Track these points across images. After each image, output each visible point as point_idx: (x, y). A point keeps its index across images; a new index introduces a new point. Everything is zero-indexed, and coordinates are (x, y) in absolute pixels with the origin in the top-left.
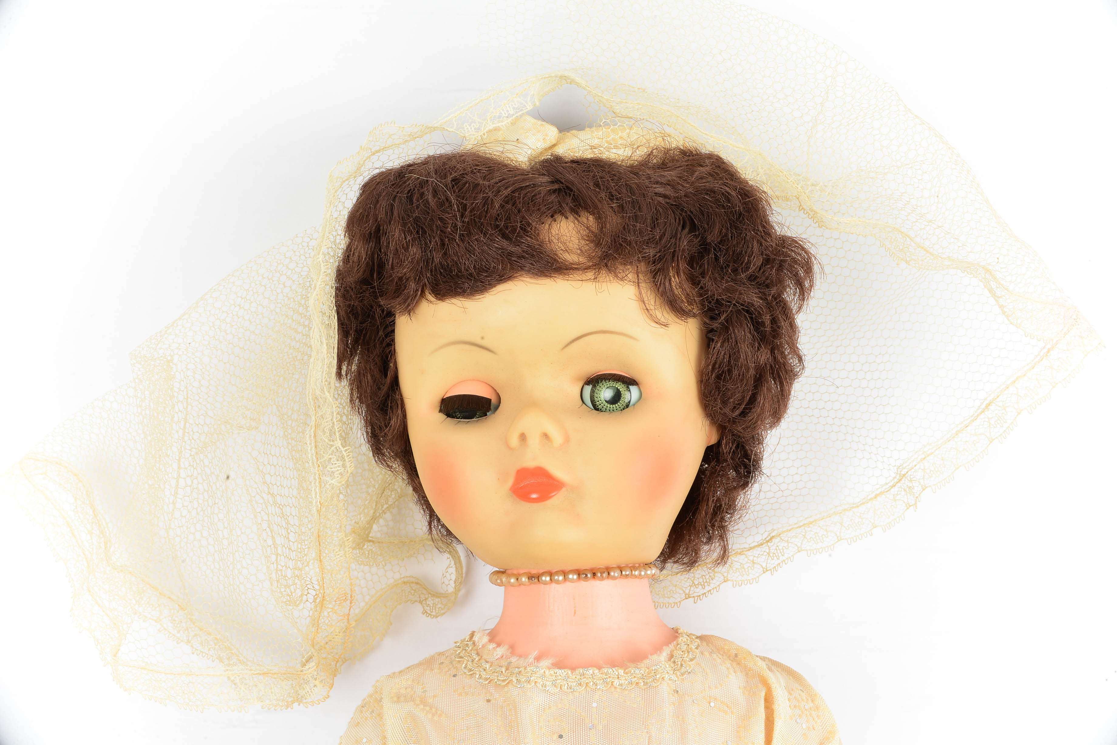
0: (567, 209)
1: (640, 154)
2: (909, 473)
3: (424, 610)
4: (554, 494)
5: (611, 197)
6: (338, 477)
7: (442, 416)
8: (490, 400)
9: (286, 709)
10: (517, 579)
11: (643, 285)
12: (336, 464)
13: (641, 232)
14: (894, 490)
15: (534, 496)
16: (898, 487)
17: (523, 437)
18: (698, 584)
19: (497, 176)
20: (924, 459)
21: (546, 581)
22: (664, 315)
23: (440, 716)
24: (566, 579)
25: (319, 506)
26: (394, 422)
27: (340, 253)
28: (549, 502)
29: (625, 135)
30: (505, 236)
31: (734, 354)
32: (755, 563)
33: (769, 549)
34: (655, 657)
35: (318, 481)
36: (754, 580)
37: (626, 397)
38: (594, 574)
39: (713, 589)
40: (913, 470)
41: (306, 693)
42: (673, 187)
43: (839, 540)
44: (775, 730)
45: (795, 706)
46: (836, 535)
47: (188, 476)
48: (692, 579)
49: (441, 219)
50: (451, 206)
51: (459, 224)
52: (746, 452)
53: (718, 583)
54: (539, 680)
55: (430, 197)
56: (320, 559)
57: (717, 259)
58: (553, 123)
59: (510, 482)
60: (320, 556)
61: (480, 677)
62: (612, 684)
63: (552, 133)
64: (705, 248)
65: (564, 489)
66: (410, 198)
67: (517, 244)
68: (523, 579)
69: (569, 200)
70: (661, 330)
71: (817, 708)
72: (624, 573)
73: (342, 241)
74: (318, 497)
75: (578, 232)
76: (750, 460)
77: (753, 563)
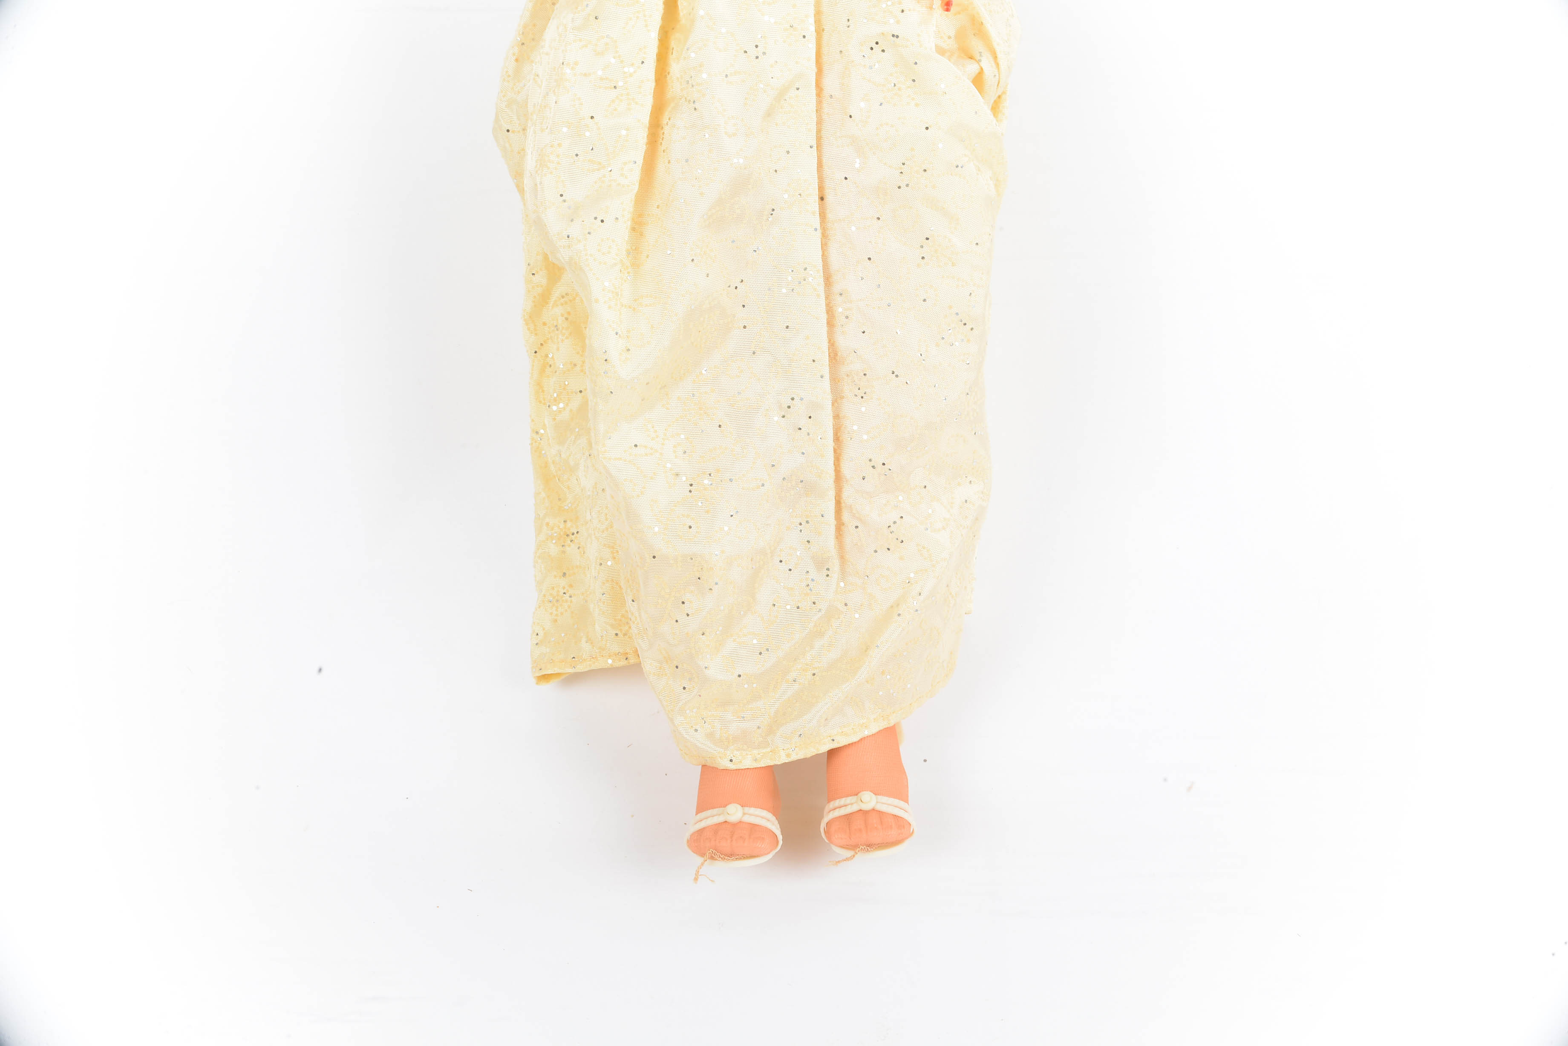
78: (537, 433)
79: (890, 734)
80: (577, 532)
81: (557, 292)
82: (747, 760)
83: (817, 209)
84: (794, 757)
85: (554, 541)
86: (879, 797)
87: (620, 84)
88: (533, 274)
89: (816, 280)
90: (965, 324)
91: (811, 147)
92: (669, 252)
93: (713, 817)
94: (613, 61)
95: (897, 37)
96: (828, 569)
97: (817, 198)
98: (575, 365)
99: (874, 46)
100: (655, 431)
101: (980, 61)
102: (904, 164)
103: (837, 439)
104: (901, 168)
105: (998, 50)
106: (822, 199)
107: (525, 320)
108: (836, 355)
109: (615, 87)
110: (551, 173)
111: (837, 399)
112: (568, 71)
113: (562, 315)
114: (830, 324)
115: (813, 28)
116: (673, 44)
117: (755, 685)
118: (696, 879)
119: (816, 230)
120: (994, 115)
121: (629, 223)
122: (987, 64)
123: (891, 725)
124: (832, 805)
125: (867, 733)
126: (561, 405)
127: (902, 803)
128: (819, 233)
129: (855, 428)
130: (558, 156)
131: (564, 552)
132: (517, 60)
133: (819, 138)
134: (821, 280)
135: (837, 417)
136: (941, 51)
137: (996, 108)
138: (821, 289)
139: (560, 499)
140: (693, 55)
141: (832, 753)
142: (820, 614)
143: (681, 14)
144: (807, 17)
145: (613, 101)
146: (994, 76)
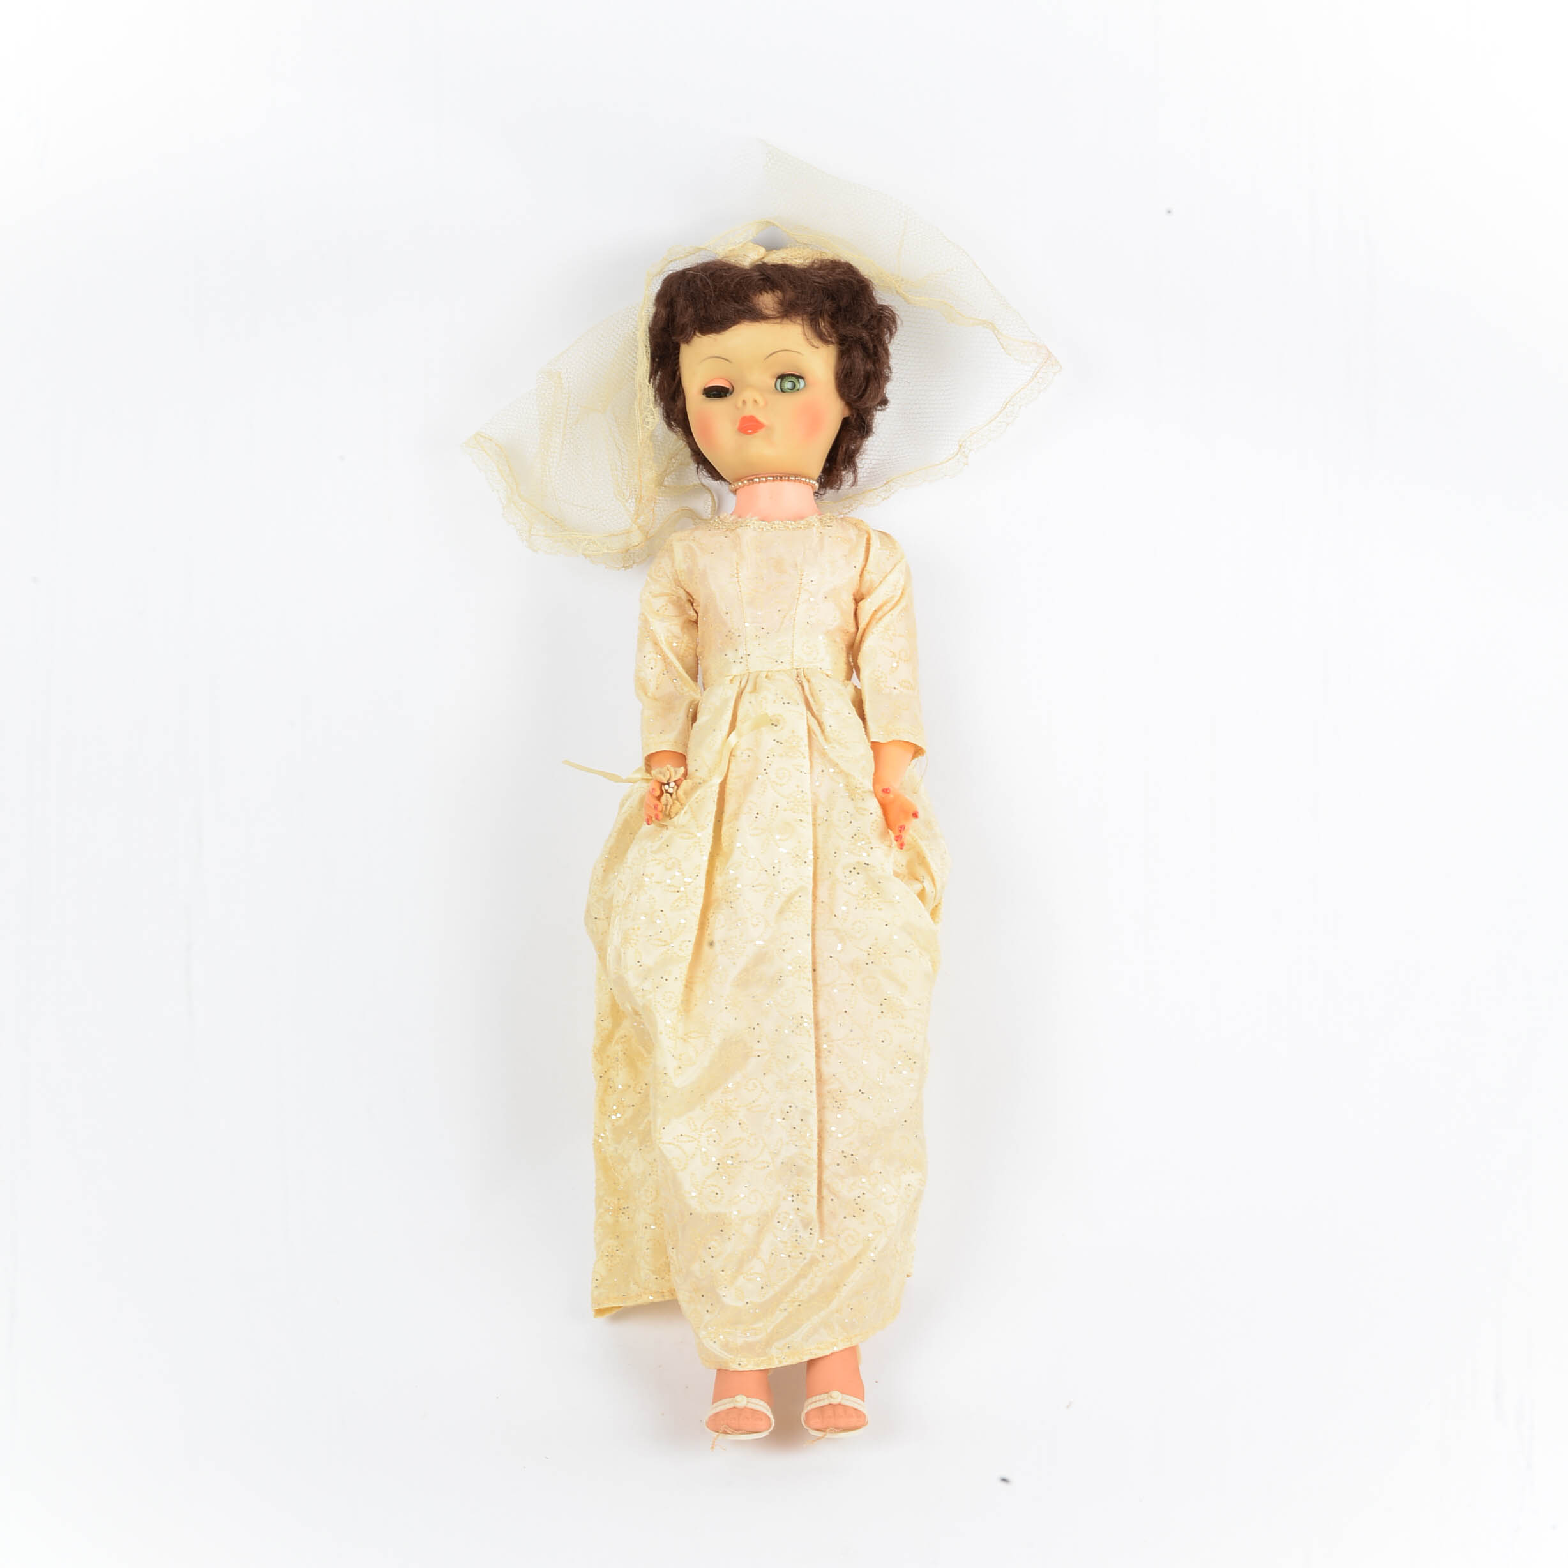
0: (768, 288)
1: (808, 262)
2: (964, 444)
4: (759, 430)
5: (790, 282)
7: (704, 397)
8: (728, 389)
10: (742, 484)
11: (805, 326)
13: (804, 299)
15: (750, 431)
16: (960, 454)
17: (744, 402)
19: (733, 272)
20: (972, 435)
21: (756, 481)
22: (817, 342)
24: (767, 481)
25: (641, 440)
26: (679, 403)
27: (651, 315)
28: (756, 434)
29: (800, 252)
30: (735, 302)
31: (853, 364)
34: (811, 517)
37: (798, 386)
38: (781, 477)
40: (966, 442)
42: (824, 278)
44: (870, 553)
45: (883, 545)
49: (704, 293)
50: (709, 286)
51: (713, 295)
52: (862, 418)
54: (751, 526)
55: (698, 282)
57: (845, 316)
58: (762, 246)
59: (737, 425)
62: (788, 527)
63: (762, 251)
64: (839, 309)
65: (765, 428)
66: (688, 284)
67: (742, 305)
68: (745, 482)
69: (768, 284)
70: (815, 350)
71: (895, 548)
72: (797, 479)
73: (652, 310)
74: (641, 435)
75: (773, 300)
77: (877, 496)
78: (599, 1136)
79: (853, 1351)
80: (628, 1207)
81: (617, 1035)
82: (750, 1364)
83: (811, 977)
84: (785, 1363)
85: (610, 1213)
86: (844, 1395)
87: (682, 889)
88: (602, 1021)
89: (808, 1024)
90: (910, 1059)
91: (808, 935)
92: (711, 1002)
93: (725, 1405)
94: (678, 874)
95: (868, 864)
96: (811, 1229)
97: (811, 969)
98: (630, 1086)
99: (852, 870)
100: (695, 1126)
101: (923, 882)
102: (870, 949)
103: (820, 1137)
104: (868, 951)
105: (935, 874)
106: (814, 970)
107: (595, 1053)
108: (821, 1077)
109: (678, 891)
110: (632, 947)
111: (821, 1109)
112: (647, 880)
113: (621, 1051)
114: (818, 1056)
115: (811, 857)
116: (717, 864)
117: (757, 1311)
118: (712, 1447)
119: (810, 991)
120: (932, 919)
121: (684, 982)
122: (927, 884)
123: (854, 1345)
124: (810, 1400)
125: (836, 1349)
126: (619, 1115)
127: (860, 1401)
128: (811, 993)
129: (833, 1129)
130: (637, 936)
131: (617, 1221)
132: (604, 871)
133: (813, 930)
134: (813, 1025)
135: (820, 1121)
136: (897, 875)
137: (934, 914)
138: (812, 1032)
139: (615, 1184)
140: (732, 872)
141: (811, 1363)
142: (805, 1261)
143: (724, 845)
144: (808, 849)
145: (676, 901)
146: (933, 892)
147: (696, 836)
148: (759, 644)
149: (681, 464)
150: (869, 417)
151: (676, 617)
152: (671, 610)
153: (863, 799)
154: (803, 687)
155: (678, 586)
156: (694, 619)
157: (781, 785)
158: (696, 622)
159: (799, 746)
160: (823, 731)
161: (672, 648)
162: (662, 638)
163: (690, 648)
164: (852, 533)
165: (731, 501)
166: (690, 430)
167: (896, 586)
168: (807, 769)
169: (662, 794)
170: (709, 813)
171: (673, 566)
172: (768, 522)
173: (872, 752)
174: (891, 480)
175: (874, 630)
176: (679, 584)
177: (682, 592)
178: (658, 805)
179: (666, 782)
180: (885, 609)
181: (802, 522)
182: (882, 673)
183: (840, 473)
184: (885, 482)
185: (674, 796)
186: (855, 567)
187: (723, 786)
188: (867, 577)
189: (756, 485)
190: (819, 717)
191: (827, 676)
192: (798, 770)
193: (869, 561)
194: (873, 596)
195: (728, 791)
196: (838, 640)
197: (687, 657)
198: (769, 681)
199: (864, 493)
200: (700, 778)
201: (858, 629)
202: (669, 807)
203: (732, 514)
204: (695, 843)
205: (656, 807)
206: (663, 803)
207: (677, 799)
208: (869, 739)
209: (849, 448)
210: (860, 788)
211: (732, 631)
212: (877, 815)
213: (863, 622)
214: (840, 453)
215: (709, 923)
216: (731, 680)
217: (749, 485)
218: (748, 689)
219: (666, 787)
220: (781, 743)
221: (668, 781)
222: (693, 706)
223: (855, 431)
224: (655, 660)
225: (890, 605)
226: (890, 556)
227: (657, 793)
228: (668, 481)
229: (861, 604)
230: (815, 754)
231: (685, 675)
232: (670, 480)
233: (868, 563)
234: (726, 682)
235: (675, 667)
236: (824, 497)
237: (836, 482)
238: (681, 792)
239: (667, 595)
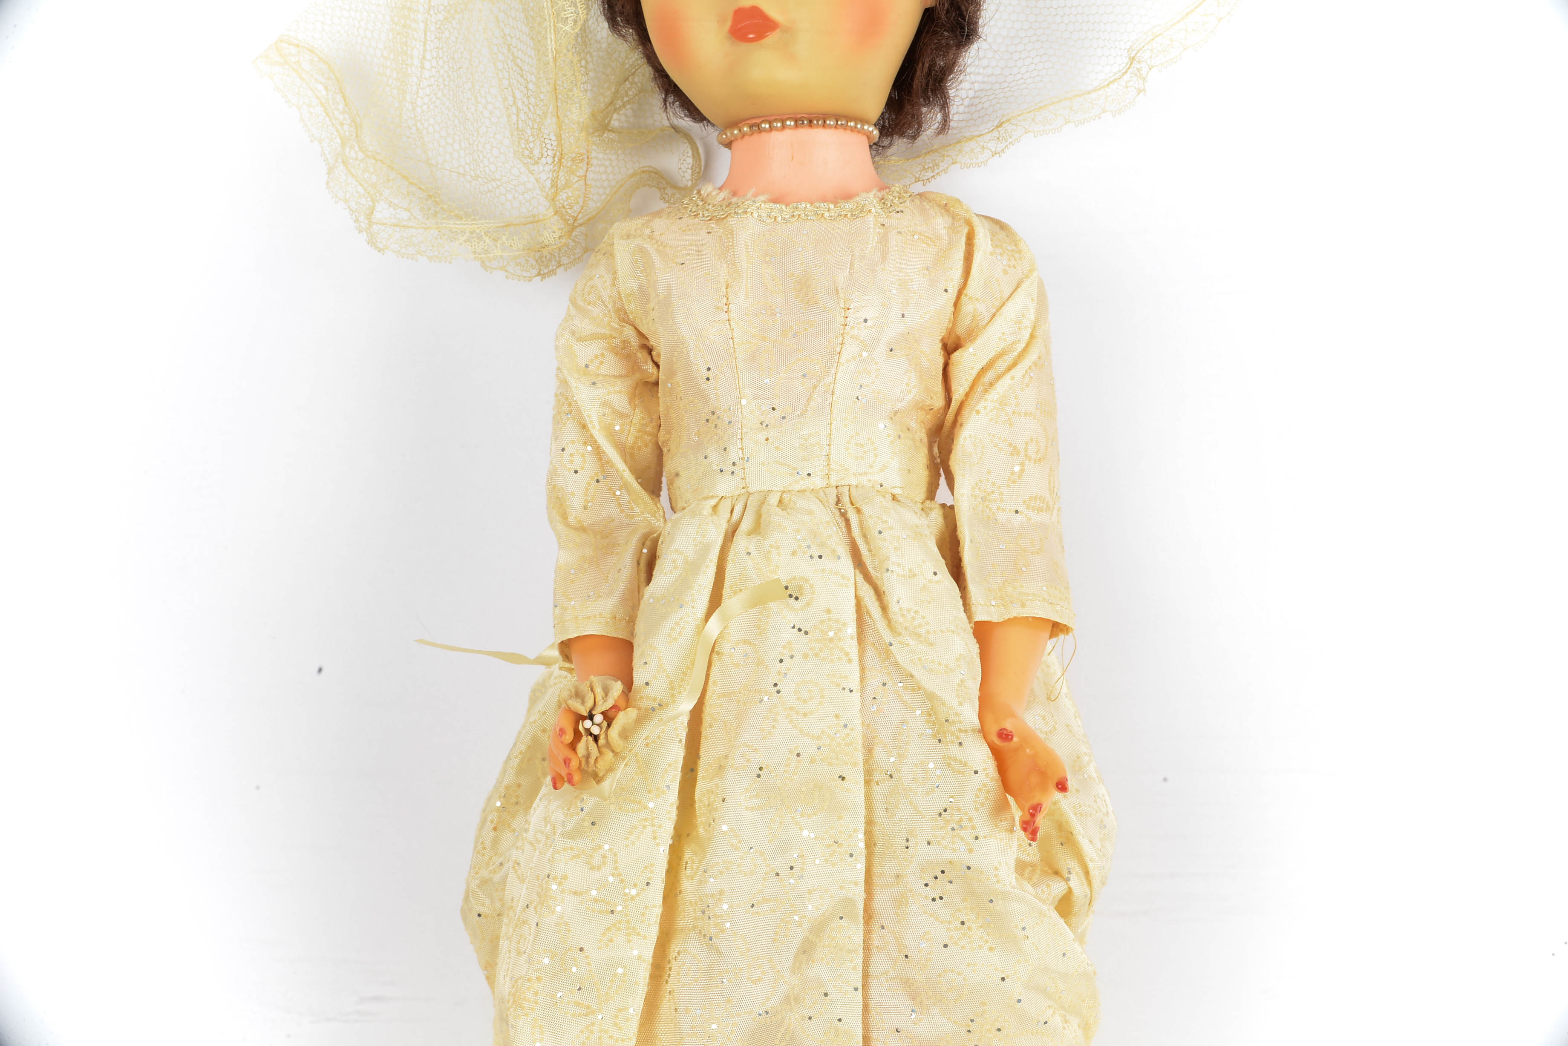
2: (1138, 55)
3: (662, 196)
4: (768, 34)
6: (571, 23)
9: (529, 281)
10: (740, 130)
12: (568, 10)
14: (1127, 77)
15: (751, 36)
16: (1131, 73)
18: (928, 168)
20: (1153, 39)
21: (765, 128)
23: (665, 247)
24: (784, 127)
25: (555, 52)
28: (764, 42)
32: (985, 148)
33: (999, 134)
34: (864, 195)
35: (553, 29)
36: (983, 164)
38: (811, 122)
39: (942, 171)
40: (1141, 51)
41: (545, 239)
43: (1066, 123)
44: (973, 263)
45: (997, 246)
46: (1065, 118)
47: (433, 58)
48: (923, 164)
52: (959, 8)
53: (946, 166)
54: (755, 212)
56: (557, 114)
59: (729, 24)
60: (557, 112)
61: (703, 216)
62: (822, 216)
65: (778, 30)
68: (745, 129)
71: (1020, 252)
72: (839, 123)
74: (553, 43)
76: (965, 20)
77: (983, 148)
91: (856, 989)
95: (969, 865)
99: (939, 874)
101: (1068, 879)
102: (972, 1021)
104: (969, 1026)
105: (1091, 866)
109: (612, 912)
110: (526, 1015)
112: (554, 887)
115: (862, 845)
116: (687, 858)
132: (495, 829)
133: (866, 976)
136: (1019, 872)
140: (712, 879)
144: (855, 831)
145: (608, 929)
146: (1086, 896)
147: (645, 807)
148: (767, 439)
149: (640, 92)
150: (972, 8)
151: (621, 376)
152: (611, 365)
153: (960, 744)
154: (847, 521)
155: (623, 321)
156: (652, 379)
157: (805, 715)
158: (657, 384)
159: (839, 639)
160: (884, 608)
161: (612, 436)
162: (595, 419)
163: (646, 433)
164: (941, 223)
165: (724, 159)
166: (648, 34)
167: (1020, 322)
168: (854, 681)
169: (577, 735)
170: (670, 765)
171: (614, 285)
172: (787, 205)
173: (977, 646)
174: (1008, 120)
175: (980, 407)
176: (624, 318)
177: (629, 332)
178: (570, 760)
179: (586, 714)
180: (1001, 365)
181: (849, 206)
182: (993, 484)
183: (920, 109)
184: (996, 123)
185: (602, 741)
186: (946, 291)
187: (697, 716)
188: (968, 307)
189: (763, 134)
190: (879, 583)
191: (894, 498)
192: (838, 685)
193: (971, 278)
194: (979, 341)
195: (707, 718)
196: (913, 424)
197: (640, 448)
198: (782, 513)
199: (959, 142)
200: (655, 700)
201: (949, 400)
202: (592, 761)
203: (720, 189)
204: (645, 820)
205: (567, 762)
206: (580, 755)
207: (608, 744)
208: (970, 618)
209: (935, 64)
210: (954, 722)
211: (717, 412)
212: (987, 775)
213: (958, 392)
214: (918, 73)
215: (670, 969)
216: (715, 508)
217: (752, 134)
218: (745, 526)
219: (588, 724)
220: (806, 633)
221: (590, 712)
222: (648, 543)
223: (946, 34)
224: (583, 456)
225: (1008, 359)
226: (1009, 266)
227: (569, 737)
228: (619, 120)
229: (956, 356)
230: (871, 653)
231: (635, 485)
232: (623, 118)
233: (970, 282)
234: (705, 512)
235: (617, 471)
236: (890, 151)
237: (910, 125)
238: (614, 732)
239: (604, 337)
